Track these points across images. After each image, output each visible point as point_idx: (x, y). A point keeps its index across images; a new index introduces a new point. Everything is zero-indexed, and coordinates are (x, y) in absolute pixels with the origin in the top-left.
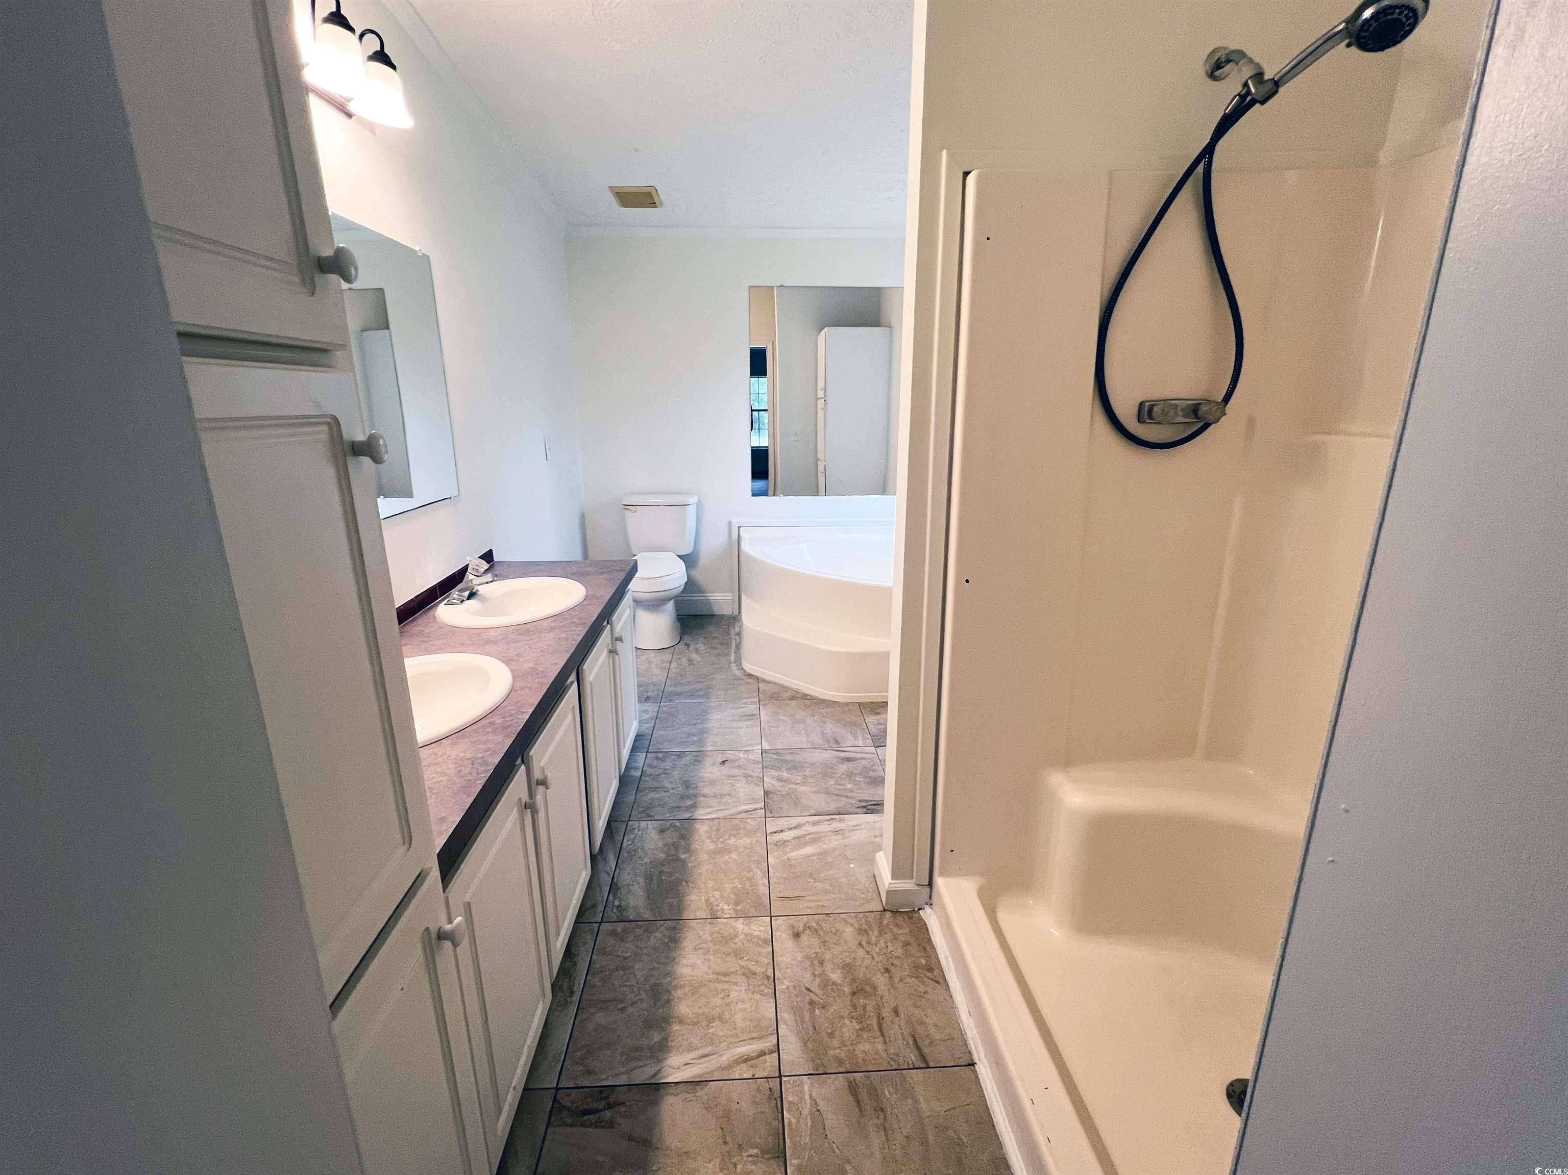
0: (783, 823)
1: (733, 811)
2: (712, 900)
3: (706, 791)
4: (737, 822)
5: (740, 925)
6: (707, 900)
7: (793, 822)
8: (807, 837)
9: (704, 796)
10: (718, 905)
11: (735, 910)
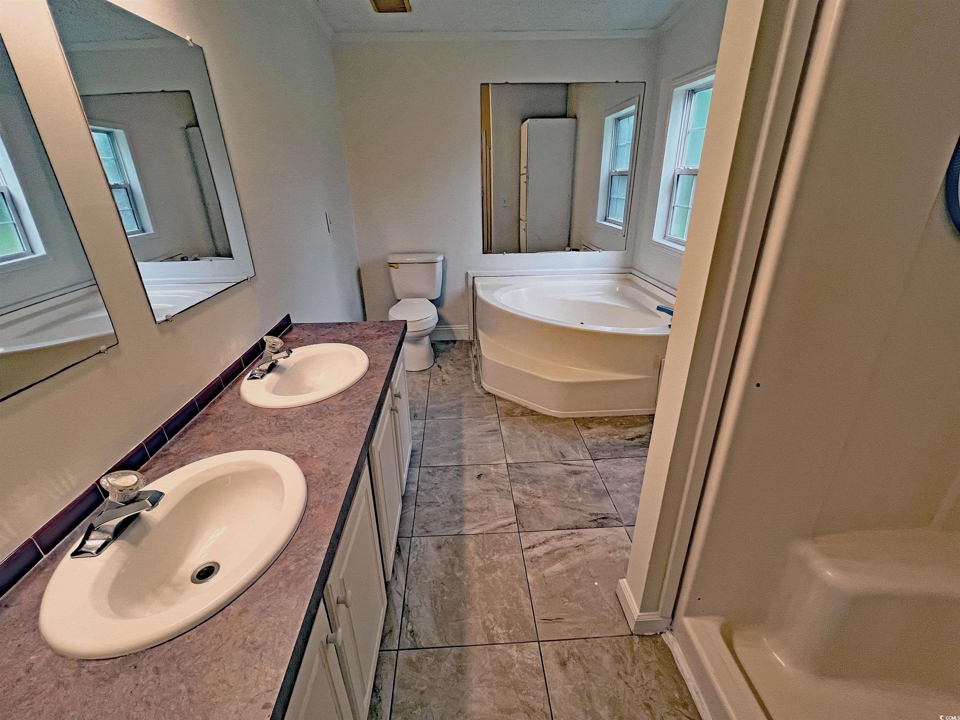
0: (534, 538)
1: (492, 526)
2: (488, 623)
3: (469, 505)
4: (498, 537)
5: (513, 651)
6: (484, 623)
7: (541, 536)
8: (555, 553)
9: (468, 511)
10: (493, 629)
11: (509, 635)
